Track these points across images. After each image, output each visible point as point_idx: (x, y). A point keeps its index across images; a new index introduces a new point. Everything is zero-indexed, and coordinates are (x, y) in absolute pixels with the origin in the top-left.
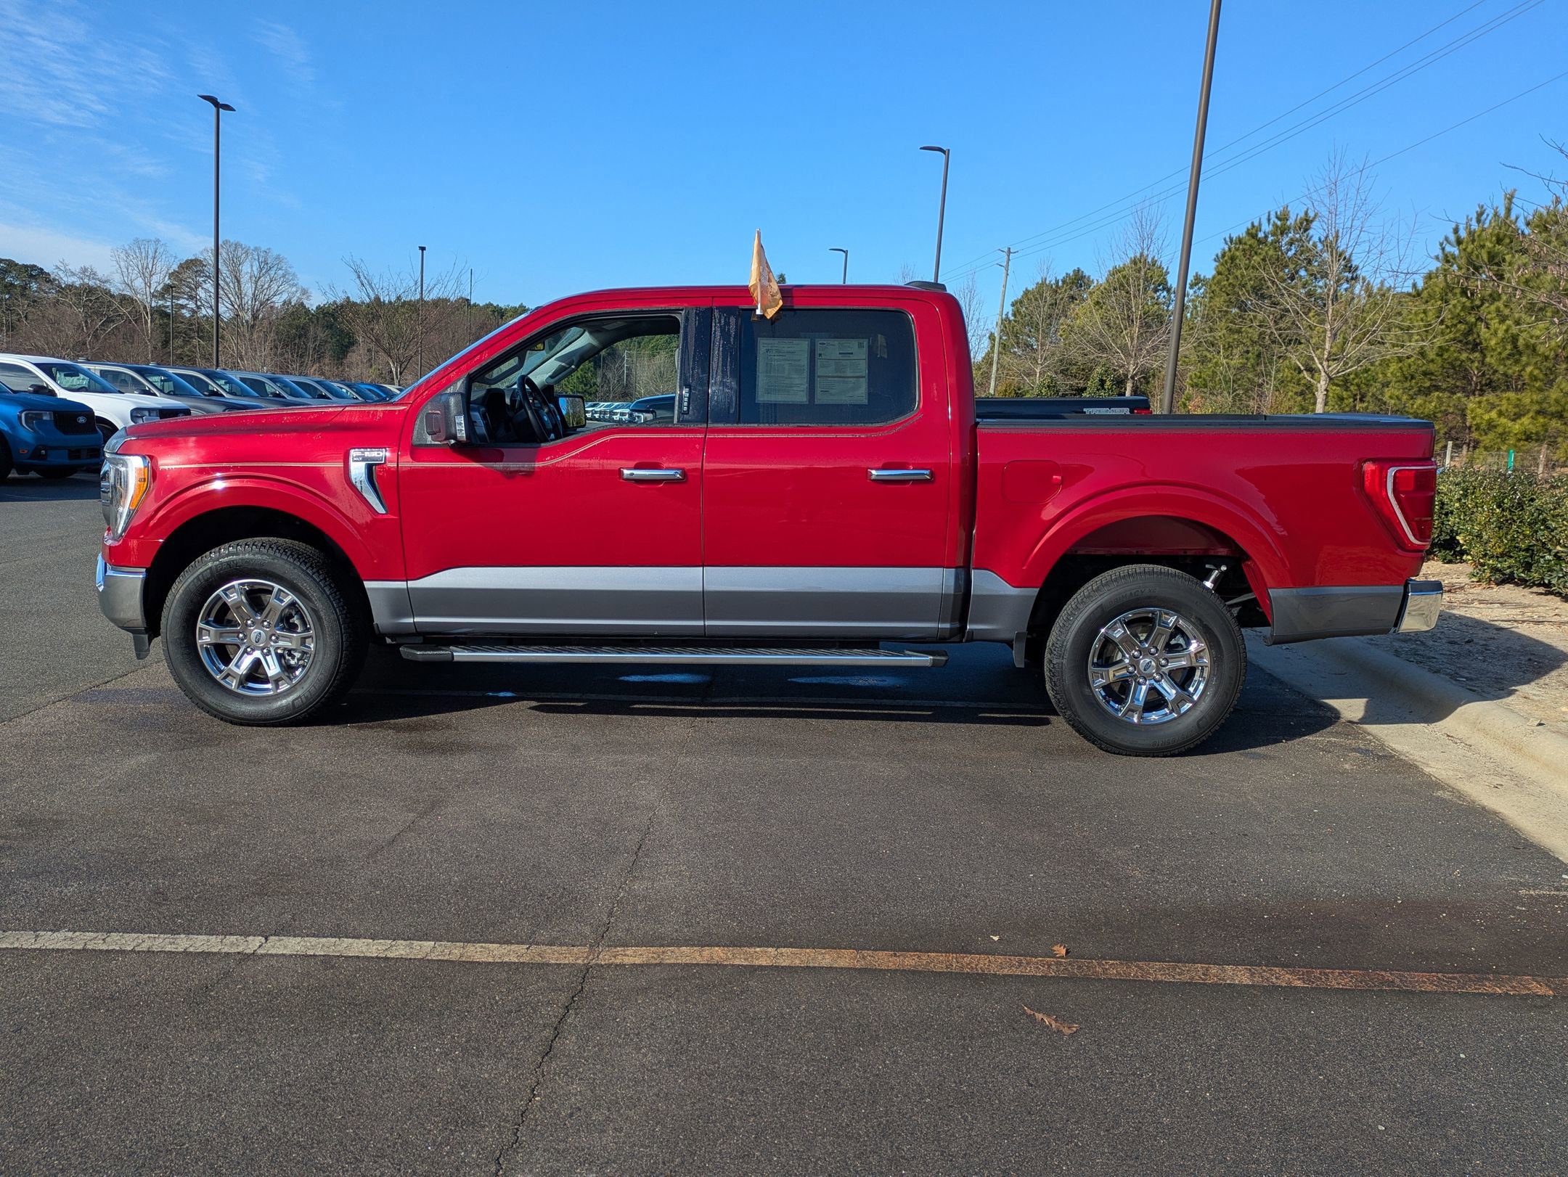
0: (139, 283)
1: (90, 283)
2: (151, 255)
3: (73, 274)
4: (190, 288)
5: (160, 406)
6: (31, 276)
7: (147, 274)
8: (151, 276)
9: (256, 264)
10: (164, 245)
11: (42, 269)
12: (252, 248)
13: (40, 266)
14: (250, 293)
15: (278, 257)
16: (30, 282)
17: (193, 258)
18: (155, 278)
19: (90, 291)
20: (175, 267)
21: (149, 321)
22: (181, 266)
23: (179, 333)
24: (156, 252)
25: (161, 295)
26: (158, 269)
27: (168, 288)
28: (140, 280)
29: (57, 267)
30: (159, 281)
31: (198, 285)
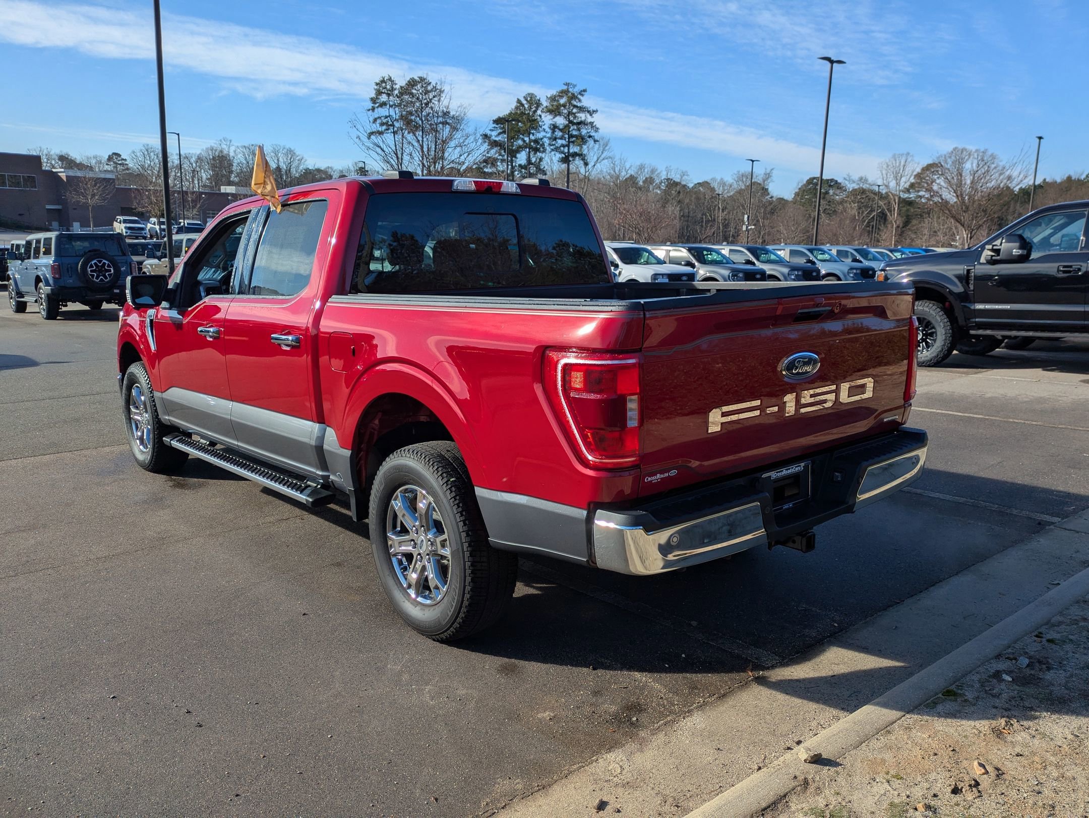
0: (893, 184)
1: (864, 187)
2: (902, 163)
3: (854, 182)
4: (927, 183)
5: (669, 272)
6: (830, 186)
7: (897, 178)
8: (901, 177)
9: (975, 162)
10: (912, 156)
11: (837, 181)
12: (974, 150)
13: (836, 179)
14: (968, 182)
15: (992, 155)
16: (829, 190)
17: (932, 162)
18: (903, 179)
19: (863, 191)
20: (918, 170)
21: (896, 209)
22: (923, 169)
23: (917, 215)
24: (906, 161)
25: (907, 191)
26: (906, 173)
27: (912, 186)
28: (894, 182)
29: (845, 179)
30: (905, 182)
31: (933, 181)
